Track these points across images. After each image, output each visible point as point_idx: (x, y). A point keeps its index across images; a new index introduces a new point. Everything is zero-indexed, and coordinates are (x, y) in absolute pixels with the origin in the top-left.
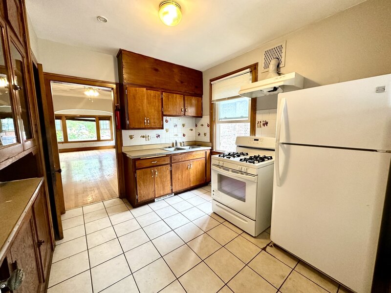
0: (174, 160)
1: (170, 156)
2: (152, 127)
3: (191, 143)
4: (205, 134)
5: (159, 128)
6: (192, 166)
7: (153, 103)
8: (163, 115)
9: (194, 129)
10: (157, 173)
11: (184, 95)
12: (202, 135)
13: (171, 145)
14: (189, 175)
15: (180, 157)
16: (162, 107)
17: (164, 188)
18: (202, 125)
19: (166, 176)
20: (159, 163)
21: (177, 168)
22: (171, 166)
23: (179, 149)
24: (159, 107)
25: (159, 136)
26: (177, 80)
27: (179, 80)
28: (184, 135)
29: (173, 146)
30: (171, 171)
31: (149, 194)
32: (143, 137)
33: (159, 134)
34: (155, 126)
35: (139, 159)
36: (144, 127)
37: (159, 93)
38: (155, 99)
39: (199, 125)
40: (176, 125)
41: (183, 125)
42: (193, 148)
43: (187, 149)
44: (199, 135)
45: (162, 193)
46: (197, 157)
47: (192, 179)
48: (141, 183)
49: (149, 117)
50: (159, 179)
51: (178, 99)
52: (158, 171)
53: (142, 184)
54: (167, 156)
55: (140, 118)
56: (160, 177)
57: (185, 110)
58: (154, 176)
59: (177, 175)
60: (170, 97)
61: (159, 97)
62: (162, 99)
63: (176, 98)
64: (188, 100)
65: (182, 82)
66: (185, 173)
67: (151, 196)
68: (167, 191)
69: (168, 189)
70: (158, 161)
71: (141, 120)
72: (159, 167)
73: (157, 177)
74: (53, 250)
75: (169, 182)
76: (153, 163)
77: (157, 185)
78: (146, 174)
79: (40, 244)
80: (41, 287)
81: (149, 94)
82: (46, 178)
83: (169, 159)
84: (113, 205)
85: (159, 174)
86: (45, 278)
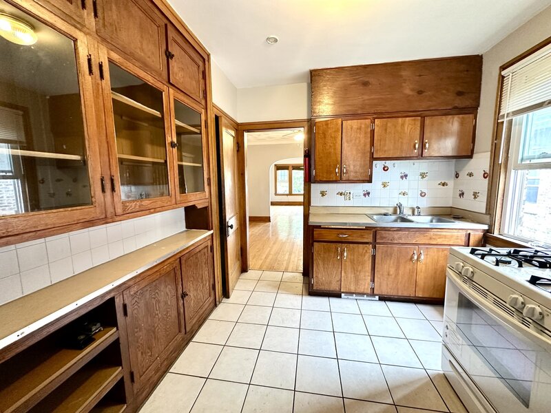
0: (382, 238)
1: (374, 231)
2: (351, 178)
3: (437, 211)
4: (475, 195)
5: (364, 181)
6: (422, 257)
7: (355, 140)
8: (373, 159)
9: (451, 183)
10: (345, 254)
11: (423, 118)
12: (469, 195)
13: (390, 211)
14: (414, 272)
15: (396, 235)
16: (372, 144)
17: (357, 281)
18: (471, 175)
19: (363, 264)
20: (350, 239)
21: (388, 255)
22: (374, 247)
23: (404, 220)
24: (365, 146)
25: (368, 194)
26: (408, 92)
27: (412, 90)
28: (423, 195)
29: (395, 213)
30: (374, 257)
31: (330, 283)
32: (341, 194)
33: (369, 191)
34: (356, 177)
35: (319, 227)
36: (334, 179)
37: (368, 121)
38: (360, 133)
39: (463, 174)
40: (406, 176)
41: (423, 175)
42: (440, 221)
43: (423, 221)
44: (462, 194)
45: (353, 289)
46: (439, 241)
47: (421, 282)
48: (320, 263)
49: (347, 164)
50: (348, 264)
51: (409, 126)
52: (348, 251)
53: (321, 265)
54: (368, 228)
55: (330, 166)
56: (352, 262)
57: (423, 146)
58: (341, 258)
59: (386, 267)
60: (389, 125)
61: (367, 127)
62: (372, 132)
63: (403, 125)
64: (433, 125)
65: (420, 92)
66: (405, 268)
67: (334, 287)
68: (364, 289)
69: (365, 285)
70: (349, 236)
71: (332, 169)
72: (351, 245)
73: (346, 261)
74: (216, 306)
75: (367, 274)
76: (341, 236)
77: (345, 272)
78: (329, 251)
79: (184, 295)
80: (179, 337)
81: (349, 127)
82: (218, 232)
83: (372, 235)
84: (291, 281)
85: (349, 256)
86: (188, 330)
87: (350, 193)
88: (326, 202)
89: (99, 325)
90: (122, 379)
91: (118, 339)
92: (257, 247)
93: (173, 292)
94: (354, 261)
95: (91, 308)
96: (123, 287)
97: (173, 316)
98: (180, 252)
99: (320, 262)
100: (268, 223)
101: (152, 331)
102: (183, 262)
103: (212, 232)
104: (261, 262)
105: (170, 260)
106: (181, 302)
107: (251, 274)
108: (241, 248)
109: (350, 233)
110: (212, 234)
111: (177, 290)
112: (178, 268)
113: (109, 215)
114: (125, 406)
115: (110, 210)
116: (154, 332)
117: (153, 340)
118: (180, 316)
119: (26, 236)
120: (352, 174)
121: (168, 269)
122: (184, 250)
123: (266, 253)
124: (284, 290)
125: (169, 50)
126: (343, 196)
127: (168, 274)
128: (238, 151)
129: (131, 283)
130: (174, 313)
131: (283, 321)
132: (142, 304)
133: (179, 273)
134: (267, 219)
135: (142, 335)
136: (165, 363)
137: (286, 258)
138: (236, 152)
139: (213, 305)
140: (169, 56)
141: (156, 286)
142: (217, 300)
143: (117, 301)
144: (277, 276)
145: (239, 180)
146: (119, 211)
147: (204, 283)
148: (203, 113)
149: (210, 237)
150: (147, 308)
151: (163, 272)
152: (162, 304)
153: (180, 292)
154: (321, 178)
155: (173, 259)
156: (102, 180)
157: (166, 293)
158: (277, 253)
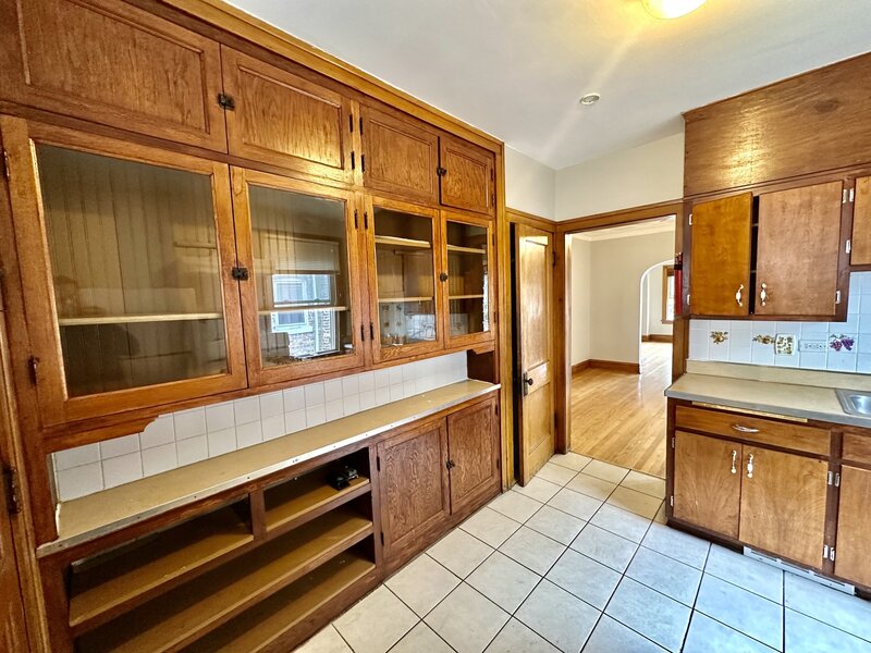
1: (837, 432)
2: (785, 311)
7: (795, 231)
8: (849, 267)
10: (750, 467)
16: (847, 235)
17: (783, 531)
19: (802, 498)
20: (765, 439)
22: (837, 470)
25: (849, 343)
30: (835, 493)
31: (713, 515)
32: (765, 341)
33: (847, 337)
35: (687, 404)
36: (732, 313)
38: (809, 215)
45: (770, 543)
49: (771, 281)
50: (759, 489)
52: (758, 461)
53: (691, 477)
54: (815, 424)
55: (723, 287)
56: (770, 489)
58: (740, 473)
61: (832, 200)
62: (849, 207)
67: (722, 525)
68: (804, 555)
69: (807, 547)
70: (762, 431)
71: (727, 294)
72: (767, 452)
73: (752, 481)
74: (502, 491)
75: (813, 524)
76: (739, 429)
77: (750, 504)
78: (710, 453)
79: (450, 465)
80: (441, 515)
81: (777, 206)
82: (509, 388)
83: (829, 441)
84: (638, 490)
85: (762, 475)
86: (454, 510)
87: (790, 340)
88: (723, 353)
89: (355, 471)
90: (372, 535)
91: (370, 493)
92: (598, 416)
93: (437, 457)
94: (774, 486)
95: (347, 453)
96: (377, 440)
97: (435, 486)
98: (448, 409)
99: (689, 470)
100: (633, 376)
101: (407, 496)
102: (451, 422)
103: (498, 386)
104: (594, 443)
105: (432, 418)
106: (446, 473)
107: (571, 458)
108: (556, 416)
109: (764, 427)
110: (499, 390)
111: (441, 457)
112: (444, 428)
113: (367, 363)
114: (374, 566)
115: (368, 357)
116: (410, 497)
117: (408, 507)
118: (444, 491)
119: (302, 380)
120: (785, 302)
121: (431, 428)
122: (453, 407)
123: (609, 431)
124: (619, 500)
125: (442, 166)
126: (770, 345)
127: (431, 433)
128: (554, 265)
129: (386, 436)
130: (436, 484)
131: (597, 551)
132: (397, 463)
133: (444, 434)
134: (634, 369)
135: (396, 495)
136: (421, 540)
137: (647, 446)
138: (549, 267)
139: (495, 489)
140: (441, 172)
141: (414, 444)
142: (504, 483)
143: (371, 452)
144: (617, 473)
145: (554, 309)
146: (377, 358)
147: (484, 455)
148: (491, 226)
149: (496, 394)
150: (403, 467)
151: (423, 431)
152: (421, 469)
153: (445, 460)
154: (702, 310)
155: (437, 417)
156: (362, 328)
157: (427, 456)
158: (632, 434)
